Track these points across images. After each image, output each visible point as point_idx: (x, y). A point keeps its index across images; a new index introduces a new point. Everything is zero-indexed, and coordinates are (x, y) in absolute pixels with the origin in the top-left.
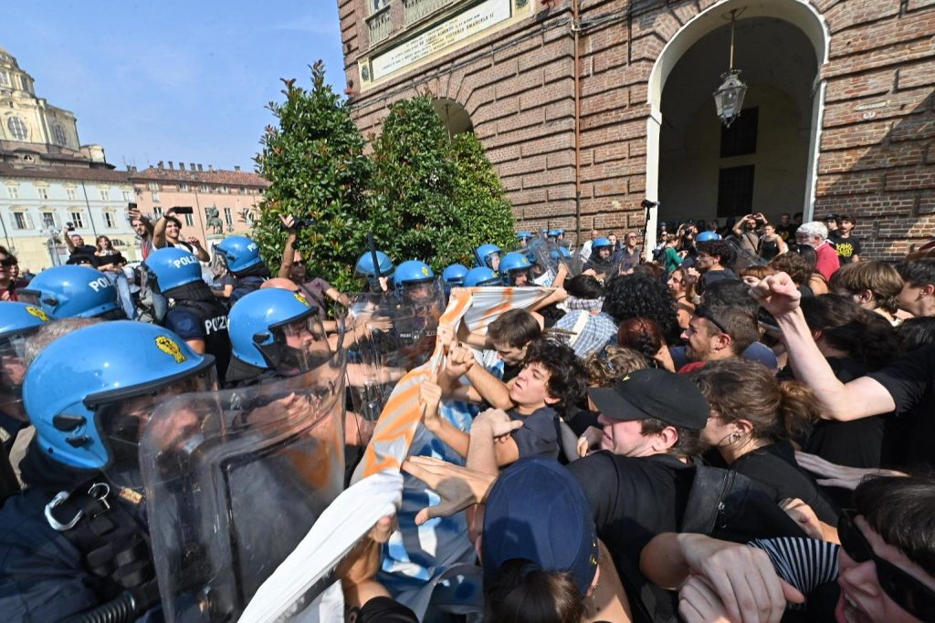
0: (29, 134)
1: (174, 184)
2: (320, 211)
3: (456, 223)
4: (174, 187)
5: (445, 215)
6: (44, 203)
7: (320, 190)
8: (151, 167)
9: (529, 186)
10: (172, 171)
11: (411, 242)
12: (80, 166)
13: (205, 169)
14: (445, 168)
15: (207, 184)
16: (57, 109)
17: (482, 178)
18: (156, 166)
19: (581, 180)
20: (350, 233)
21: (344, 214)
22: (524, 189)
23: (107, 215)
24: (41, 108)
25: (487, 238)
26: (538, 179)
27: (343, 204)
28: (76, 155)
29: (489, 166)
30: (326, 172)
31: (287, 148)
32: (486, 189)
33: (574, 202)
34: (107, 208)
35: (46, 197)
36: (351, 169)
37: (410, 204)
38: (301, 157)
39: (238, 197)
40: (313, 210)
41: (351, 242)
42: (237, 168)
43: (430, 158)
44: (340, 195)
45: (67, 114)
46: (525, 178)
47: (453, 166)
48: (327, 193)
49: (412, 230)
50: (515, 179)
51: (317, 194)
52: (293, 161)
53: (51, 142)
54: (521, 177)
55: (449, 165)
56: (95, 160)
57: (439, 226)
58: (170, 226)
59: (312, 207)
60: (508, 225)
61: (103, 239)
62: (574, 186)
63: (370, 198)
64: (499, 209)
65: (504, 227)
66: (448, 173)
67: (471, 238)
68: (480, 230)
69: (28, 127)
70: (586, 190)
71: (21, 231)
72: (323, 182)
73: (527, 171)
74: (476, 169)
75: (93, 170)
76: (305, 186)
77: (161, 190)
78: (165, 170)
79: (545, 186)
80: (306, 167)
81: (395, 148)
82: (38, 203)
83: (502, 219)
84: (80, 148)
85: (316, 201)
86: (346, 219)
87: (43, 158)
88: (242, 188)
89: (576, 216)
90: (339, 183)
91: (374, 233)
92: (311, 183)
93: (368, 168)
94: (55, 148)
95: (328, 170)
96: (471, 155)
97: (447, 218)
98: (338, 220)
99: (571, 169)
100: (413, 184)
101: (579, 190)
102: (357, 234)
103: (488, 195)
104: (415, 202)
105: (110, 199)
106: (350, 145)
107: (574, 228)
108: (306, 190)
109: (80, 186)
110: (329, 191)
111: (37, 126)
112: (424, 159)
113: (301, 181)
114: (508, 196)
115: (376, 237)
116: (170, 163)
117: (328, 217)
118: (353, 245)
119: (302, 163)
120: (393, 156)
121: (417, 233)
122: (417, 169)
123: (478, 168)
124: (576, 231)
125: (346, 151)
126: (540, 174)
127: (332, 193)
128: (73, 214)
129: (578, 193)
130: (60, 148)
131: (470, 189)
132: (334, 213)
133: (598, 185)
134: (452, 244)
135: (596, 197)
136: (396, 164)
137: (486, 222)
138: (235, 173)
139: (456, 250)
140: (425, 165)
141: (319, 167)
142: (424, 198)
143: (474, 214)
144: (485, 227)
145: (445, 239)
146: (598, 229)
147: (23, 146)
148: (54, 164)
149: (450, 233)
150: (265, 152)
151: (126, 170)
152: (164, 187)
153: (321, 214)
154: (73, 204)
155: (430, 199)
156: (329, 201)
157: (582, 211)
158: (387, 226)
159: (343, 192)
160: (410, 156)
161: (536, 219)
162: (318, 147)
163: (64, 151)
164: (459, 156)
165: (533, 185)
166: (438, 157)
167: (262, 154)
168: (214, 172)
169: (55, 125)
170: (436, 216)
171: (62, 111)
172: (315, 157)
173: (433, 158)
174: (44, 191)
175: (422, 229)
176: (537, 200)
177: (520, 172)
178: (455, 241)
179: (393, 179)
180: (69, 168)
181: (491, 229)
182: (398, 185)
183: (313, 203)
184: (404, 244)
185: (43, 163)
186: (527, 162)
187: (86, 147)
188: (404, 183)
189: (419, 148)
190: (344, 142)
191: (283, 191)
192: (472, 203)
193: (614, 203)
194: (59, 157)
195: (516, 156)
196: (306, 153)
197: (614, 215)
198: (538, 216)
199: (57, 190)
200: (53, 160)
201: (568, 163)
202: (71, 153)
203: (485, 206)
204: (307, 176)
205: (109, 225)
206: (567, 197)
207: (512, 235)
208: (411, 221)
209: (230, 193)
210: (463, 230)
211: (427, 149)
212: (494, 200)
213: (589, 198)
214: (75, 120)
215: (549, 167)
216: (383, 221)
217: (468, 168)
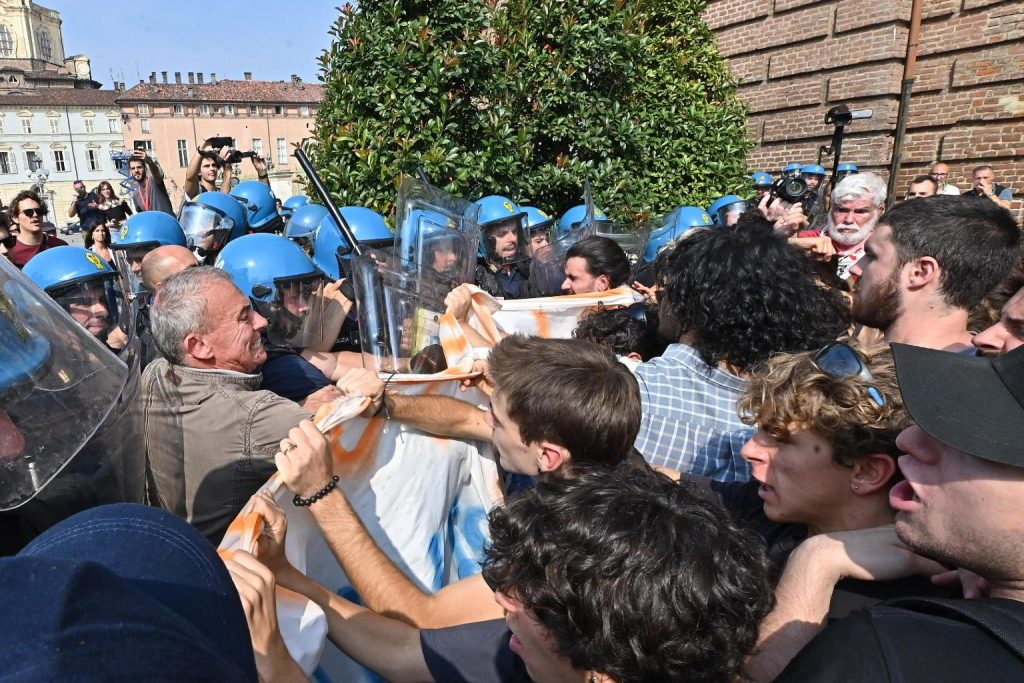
0: (14, 47)
1: (167, 106)
2: (411, 137)
3: (629, 153)
4: (167, 110)
5: (611, 137)
6: (27, 139)
7: (413, 103)
8: (142, 81)
9: (783, 73)
10: (166, 85)
11: (544, 187)
12: (64, 86)
13: (207, 80)
14: (622, 50)
15: (208, 103)
16: (42, 9)
17: (691, 64)
18: (147, 81)
19: (919, 52)
20: (453, 173)
21: (446, 141)
22: (770, 80)
23: (91, 152)
24: (26, 10)
25: (687, 179)
26: (807, 57)
27: (446, 123)
28: (61, 71)
29: (706, 36)
30: (424, 72)
31: (370, 37)
32: (697, 86)
33: (895, 103)
34: (91, 143)
35: (29, 130)
36: (464, 65)
37: (550, 120)
38: (389, 50)
39: (249, 121)
40: (401, 136)
41: (452, 186)
42: (248, 74)
43: (595, 33)
44: (444, 108)
45: (52, 14)
46: (775, 56)
47: (636, 44)
48: (423, 107)
49: (548, 167)
50: (752, 60)
51: (409, 110)
52: (376, 58)
53: (36, 57)
54: (766, 56)
55: (628, 43)
56: (80, 77)
57: (598, 159)
58: (208, 166)
59: (400, 130)
60: (736, 154)
61: (105, 187)
62: (898, 68)
63: (485, 112)
64: (719, 124)
65: (726, 156)
66: (626, 59)
67: (654, 180)
68: (675, 166)
69: (14, 38)
70: (929, 74)
71: (6, 176)
72: (419, 89)
73: (783, 41)
74: (681, 46)
75: (78, 91)
76: (393, 96)
77: (152, 116)
78: (157, 85)
79: (823, 71)
80: (394, 67)
81: (531, 20)
82: (21, 139)
83: (725, 143)
84: (65, 61)
85: (407, 121)
86: (448, 148)
87: (28, 79)
88: (252, 106)
89: (893, 133)
90: (444, 88)
91: (487, 172)
92: (401, 91)
93: (489, 61)
94: (40, 63)
95: (427, 68)
96: (671, 19)
97: (616, 144)
98: (436, 151)
99: (895, 29)
100: (560, 84)
101: (909, 76)
102: (463, 174)
103: (700, 97)
104: (559, 116)
105: (95, 132)
106: (464, 23)
107: (885, 159)
108: (393, 104)
109: (64, 114)
110: (426, 104)
111: (21, 36)
112: (585, 36)
113: (387, 88)
114: (741, 96)
115: (489, 179)
116: (164, 73)
117: (421, 146)
118: (454, 192)
119: (390, 61)
120: (526, 35)
121: (557, 172)
122: (569, 54)
123: (685, 45)
124: (889, 167)
125: (459, 32)
126: (814, 46)
127: (431, 107)
128: (56, 153)
129: (906, 83)
130: (44, 62)
131: (663, 87)
132: (431, 139)
133: (963, 61)
134: (620, 191)
135: (955, 89)
136: (531, 50)
137: (688, 150)
138: (244, 84)
139: (626, 203)
140: (585, 46)
141: (415, 64)
142: (578, 108)
143: (667, 134)
144: (686, 159)
145: (608, 182)
146: (947, 162)
147: (9, 64)
148: (39, 86)
149: (617, 171)
150: (335, 46)
151: (113, 88)
152: (157, 110)
153: (413, 141)
154: (56, 139)
155: (586, 110)
156: (425, 118)
157: (912, 122)
158: (511, 159)
159: (448, 103)
160: (558, 33)
161: (792, 141)
162: (415, 31)
163: (49, 68)
164: (647, 24)
165: (793, 72)
166: (611, 29)
167: (330, 49)
168: (217, 84)
169: (41, 30)
170: (595, 140)
171: (48, 11)
172: (411, 47)
173: (601, 32)
174: (28, 122)
175: (567, 165)
176: (799, 103)
177: (764, 45)
178: (626, 185)
179: (524, 78)
180: (53, 90)
181: (698, 163)
182: (531, 88)
183: (403, 123)
184: (532, 191)
185: (28, 85)
186: (785, 23)
187: (71, 58)
188: (541, 84)
189: (577, 16)
190: (456, 20)
191: (356, 107)
192: (664, 112)
193: (1003, 100)
194: (43, 75)
195: (760, 12)
196: (398, 43)
197: (1001, 128)
198: (796, 136)
199: (40, 119)
200: (36, 81)
201: (892, 17)
202: (55, 69)
203: (690, 118)
204: (397, 80)
205: (93, 168)
206: (878, 92)
207: (741, 175)
208: (548, 149)
209: (237, 115)
210: (642, 165)
211: (592, 17)
212: (710, 107)
213: (937, 92)
214: (61, 22)
215: (839, 29)
216: (505, 151)
217: (664, 46)
